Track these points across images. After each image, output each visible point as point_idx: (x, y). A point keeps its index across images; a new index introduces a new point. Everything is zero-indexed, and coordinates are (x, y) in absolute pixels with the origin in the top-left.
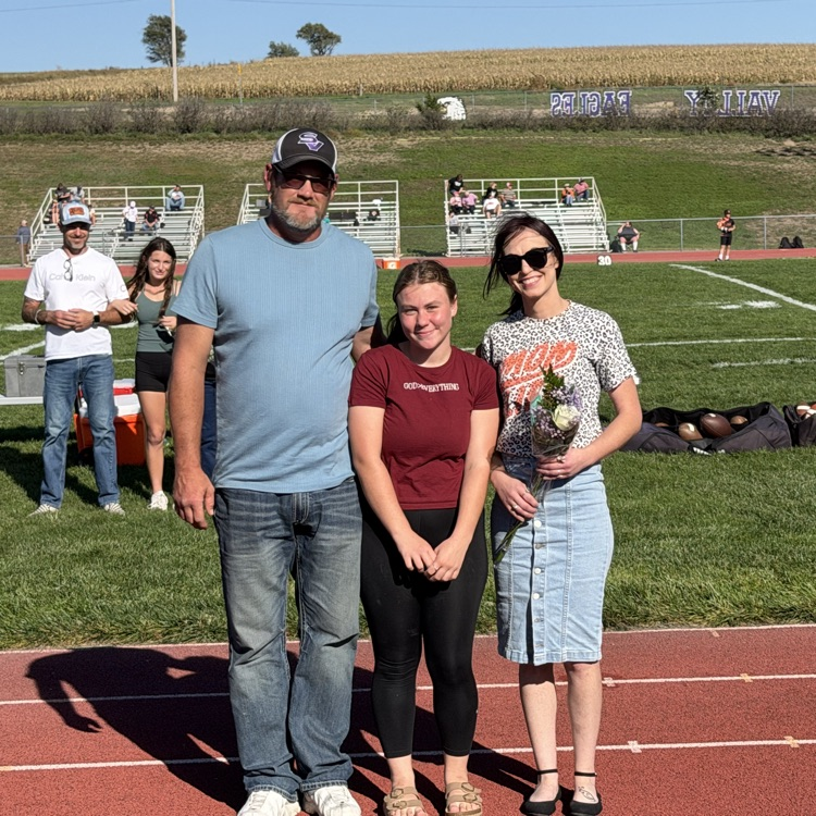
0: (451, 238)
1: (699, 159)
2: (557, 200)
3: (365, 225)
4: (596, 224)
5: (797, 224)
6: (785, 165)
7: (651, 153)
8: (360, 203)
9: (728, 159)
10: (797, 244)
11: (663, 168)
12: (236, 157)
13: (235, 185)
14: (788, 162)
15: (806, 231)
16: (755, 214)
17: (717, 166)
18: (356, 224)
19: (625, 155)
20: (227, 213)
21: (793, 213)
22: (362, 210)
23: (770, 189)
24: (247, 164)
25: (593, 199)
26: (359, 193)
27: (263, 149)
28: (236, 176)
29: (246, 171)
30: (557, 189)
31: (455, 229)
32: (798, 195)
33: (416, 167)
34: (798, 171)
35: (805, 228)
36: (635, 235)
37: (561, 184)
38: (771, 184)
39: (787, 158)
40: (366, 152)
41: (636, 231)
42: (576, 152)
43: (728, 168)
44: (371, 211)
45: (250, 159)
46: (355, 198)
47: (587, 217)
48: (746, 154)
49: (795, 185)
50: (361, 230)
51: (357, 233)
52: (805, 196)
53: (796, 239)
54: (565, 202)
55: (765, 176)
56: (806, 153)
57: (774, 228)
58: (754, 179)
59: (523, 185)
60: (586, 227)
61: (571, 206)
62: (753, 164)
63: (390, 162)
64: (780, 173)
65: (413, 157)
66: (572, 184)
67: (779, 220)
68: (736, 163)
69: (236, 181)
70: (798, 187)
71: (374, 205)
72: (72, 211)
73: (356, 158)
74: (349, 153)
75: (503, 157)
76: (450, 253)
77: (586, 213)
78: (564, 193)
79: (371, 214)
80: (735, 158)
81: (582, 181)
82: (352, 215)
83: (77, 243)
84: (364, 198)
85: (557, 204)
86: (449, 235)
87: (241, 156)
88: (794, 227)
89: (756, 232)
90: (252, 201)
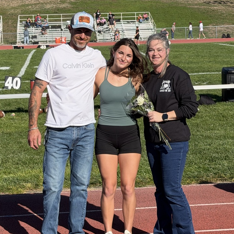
0: (98, 35)
1: (183, 5)
2: (136, 20)
3: (65, 30)
4: (151, 29)
5: (222, 29)
6: (215, 7)
7: (165, 3)
8: (62, 22)
9: (193, 5)
10: (228, 36)
11: (170, 9)
12: (8, 5)
13: (9, 16)
14: (216, 6)
15: (226, 32)
16: (206, 26)
17: (190, 8)
18: (62, 30)
19: (155, 4)
20: (8, 27)
21: (220, 25)
22: (63, 25)
23: (210, 16)
24: (13, 8)
25: (150, 20)
26: (62, 18)
27: (18, 2)
28: (9, 12)
29: (13, 10)
30: (136, 17)
31: (99, 32)
32: (221, 19)
33: (77, 9)
34: (220, 10)
35: (225, 31)
36: (167, 33)
37: (137, 14)
38: (210, 15)
39: (215, 5)
40: (58, 3)
41: (167, 32)
42: (137, 3)
43: (194, 8)
44: (67, 25)
45: (14, 6)
46: (60, 20)
47: (148, 27)
48: (200, 4)
49: (219, 15)
50: (63, 32)
51: (62, 33)
52: (224, 19)
53: (228, 35)
54: (139, 21)
55: (208, 11)
56: (222, 3)
57: (214, 30)
58: (204, 12)
59: (123, 15)
60: (148, 30)
61: (142, 23)
62: (203, 7)
63: (67, 7)
64: (213, 10)
65: (76, 5)
66: (142, 14)
67: (215, 28)
68: (197, 7)
69: (10, 14)
70: (221, 15)
71: (67, 23)
72: (81, 19)
73: (54, 6)
74: (51, 3)
75: (110, 5)
76: (98, 41)
77: (147, 25)
78: (139, 18)
79: (67, 26)
80: (196, 5)
81: (145, 13)
82: (59, 27)
83: (81, 43)
84: (63, 20)
85: (136, 22)
86: (97, 34)
87: (10, 5)
88: (222, 30)
89: (208, 32)
90: (21, 21)
